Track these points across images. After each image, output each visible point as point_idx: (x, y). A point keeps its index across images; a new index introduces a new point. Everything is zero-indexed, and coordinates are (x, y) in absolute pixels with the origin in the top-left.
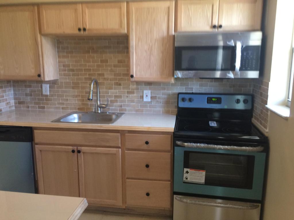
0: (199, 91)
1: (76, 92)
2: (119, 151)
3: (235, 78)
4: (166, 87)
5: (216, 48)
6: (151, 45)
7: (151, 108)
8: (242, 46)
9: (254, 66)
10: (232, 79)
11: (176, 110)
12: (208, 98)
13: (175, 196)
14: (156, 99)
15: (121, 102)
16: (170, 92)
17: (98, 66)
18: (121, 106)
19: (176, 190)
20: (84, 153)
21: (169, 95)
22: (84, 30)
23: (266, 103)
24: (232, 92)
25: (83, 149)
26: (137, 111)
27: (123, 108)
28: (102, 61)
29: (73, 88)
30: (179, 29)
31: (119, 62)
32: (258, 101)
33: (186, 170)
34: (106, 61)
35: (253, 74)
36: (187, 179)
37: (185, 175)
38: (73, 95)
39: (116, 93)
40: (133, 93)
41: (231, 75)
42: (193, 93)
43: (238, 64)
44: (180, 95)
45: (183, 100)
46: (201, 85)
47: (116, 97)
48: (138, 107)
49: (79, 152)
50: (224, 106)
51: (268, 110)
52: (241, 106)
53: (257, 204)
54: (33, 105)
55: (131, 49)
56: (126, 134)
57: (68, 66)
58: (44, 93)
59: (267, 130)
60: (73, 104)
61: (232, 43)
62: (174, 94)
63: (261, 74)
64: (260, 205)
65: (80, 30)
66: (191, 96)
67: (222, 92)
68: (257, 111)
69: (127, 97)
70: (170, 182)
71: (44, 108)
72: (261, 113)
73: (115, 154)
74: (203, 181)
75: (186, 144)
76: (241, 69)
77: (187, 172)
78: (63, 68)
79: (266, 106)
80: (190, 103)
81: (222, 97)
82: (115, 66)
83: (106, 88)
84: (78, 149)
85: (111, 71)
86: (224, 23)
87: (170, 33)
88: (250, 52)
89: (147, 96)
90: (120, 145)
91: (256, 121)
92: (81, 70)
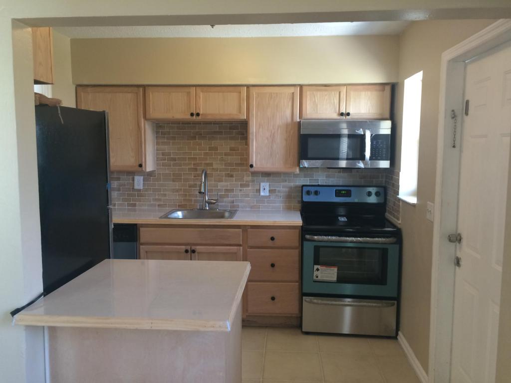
0: (326, 183)
1: (177, 185)
2: (240, 249)
3: (365, 168)
4: (287, 178)
5: (339, 136)
6: (273, 132)
7: (269, 203)
8: (372, 135)
9: (384, 155)
10: (363, 168)
11: (299, 206)
12: (336, 191)
13: (304, 298)
14: (275, 193)
15: (233, 197)
16: (292, 184)
17: (206, 154)
18: (233, 202)
19: (305, 291)
20: (198, 253)
21: (291, 188)
22: (198, 115)
23: (397, 193)
24: (363, 184)
25: (198, 248)
26: (252, 207)
27: (235, 204)
28: (211, 149)
29: (174, 181)
30: (304, 116)
31: (232, 149)
32: (390, 192)
33: (316, 267)
34: (216, 149)
35: (384, 164)
36: (317, 277)
37: (316, 273)
38: (173, 190)
39: (227, 186)
40: (248, 186)
41: (361, 165)
42: (319, 185)
43: (368, 154)
44: (304, 188)
45: (308, 193)
46: (328, 176)
47: (227, 190)
48: (254, 203)
49: (194, 251)
50: (354, 199)
51: (399, 200)
52: (373, 199)
53: (393, 302)
54: (121, 202)
55: (251, 136)
56: (249, 230)
57: (169, 154)
58: (136, 187)
59: (400, 222)
60: (173, 199)
61: (361, 132)
62: (296, 187)
63: (393, 164)
64: (396, 302)
65: (192, 115)
66: (316, 189)
67: (352, 184)
68: (390, 204)
69: (241, 190)
70: (297, 284)
71: (134, 205)
72: (394, 205)
73: (236, 253)
74: (335, 278)
75: (316, 237)
76: (371, 158)
77: (318, 270)
78: (161, 157)
79: (398, 196)
80: (316, 196)
81: (352, 189)
82: (226, 154)
83: (215, 181)
84: (192, 249)
85: (222, 160)
86: (351, 111)
87: (295, 120)
88: (380, 141)
89: (264, 189)
90: (241, 243)
91: (389, 215)
92: (184, 159)
